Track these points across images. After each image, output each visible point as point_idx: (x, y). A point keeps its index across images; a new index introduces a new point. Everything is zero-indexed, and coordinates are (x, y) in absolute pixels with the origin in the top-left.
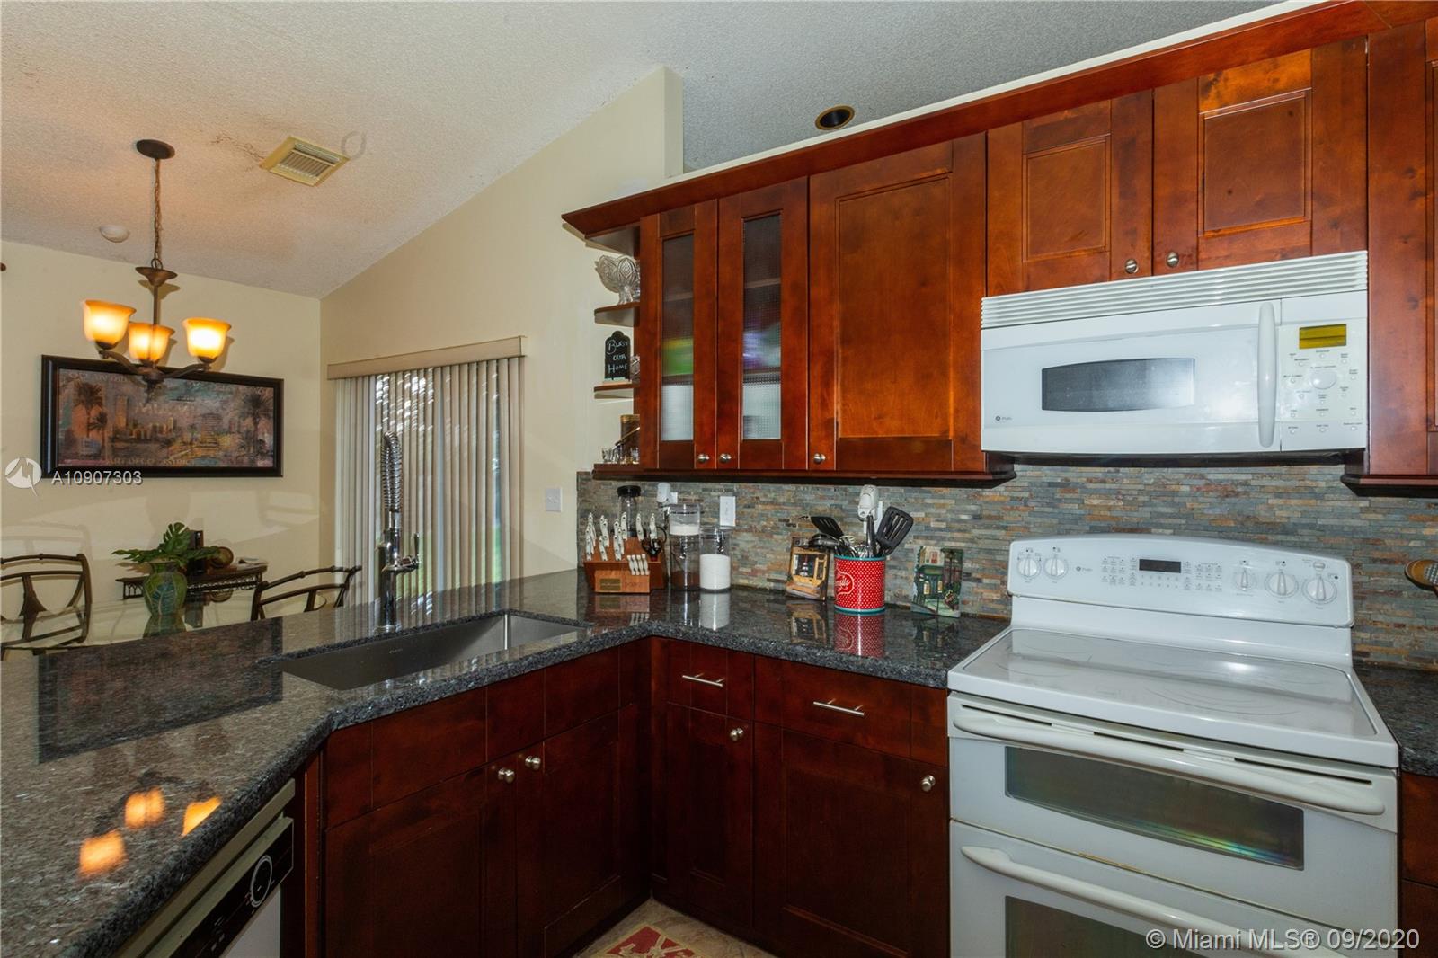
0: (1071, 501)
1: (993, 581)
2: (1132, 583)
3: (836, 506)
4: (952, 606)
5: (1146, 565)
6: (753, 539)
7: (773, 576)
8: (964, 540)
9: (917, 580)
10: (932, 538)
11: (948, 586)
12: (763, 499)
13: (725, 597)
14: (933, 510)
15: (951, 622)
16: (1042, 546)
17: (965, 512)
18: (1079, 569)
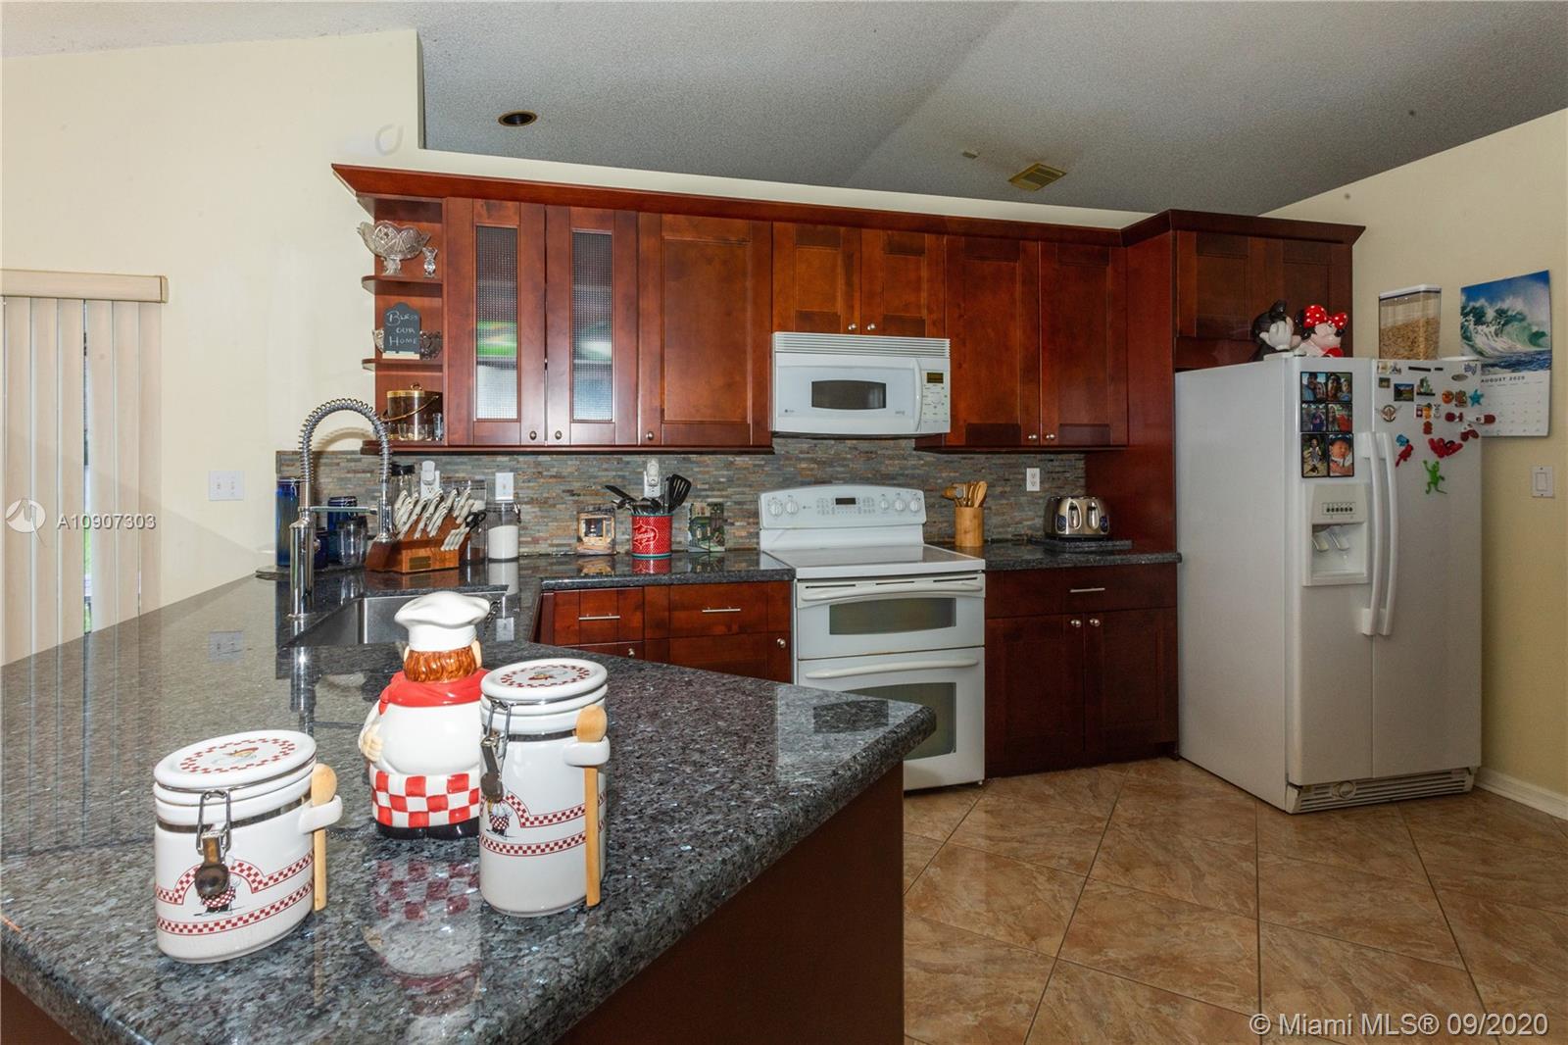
0: (790, 465)
1: (742, 524)
2: (833, 513)
3: (620, 476)
4: (721, 543)
5: (840, 501)
6: (534, 510)
7: (555, 542)
8: (722, 496)
9: (690, 529)
10: (699, 496)
11: (714, 531)
12: (545, 473)
13: (513, 566)
14: (699, 476)
15: (718, 555)
16: (781, 495)
17: (723, 476)
18: (804, 507)
